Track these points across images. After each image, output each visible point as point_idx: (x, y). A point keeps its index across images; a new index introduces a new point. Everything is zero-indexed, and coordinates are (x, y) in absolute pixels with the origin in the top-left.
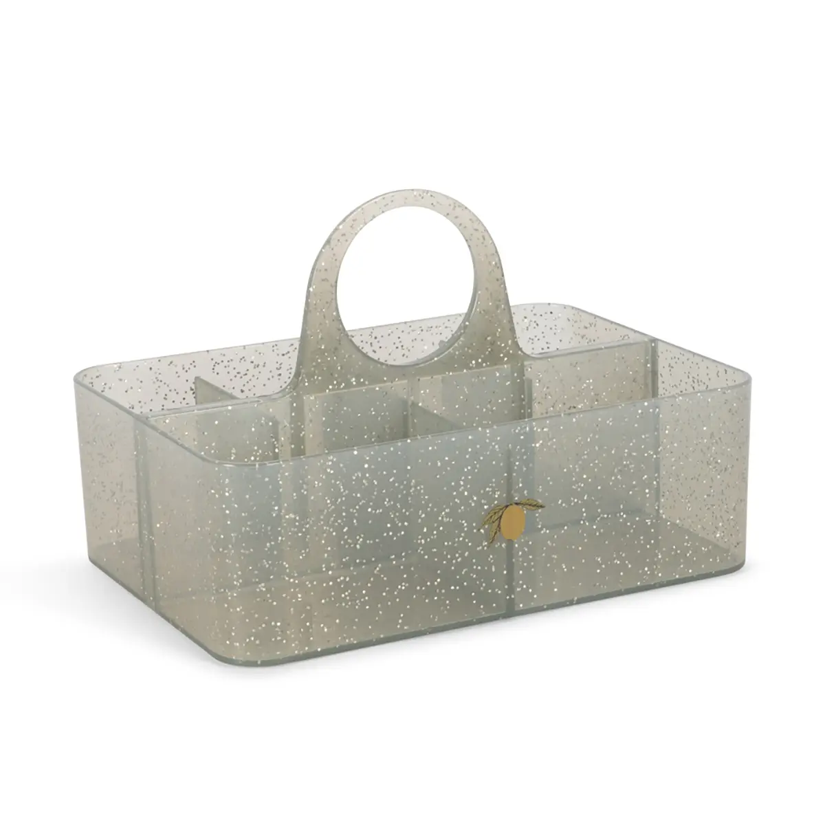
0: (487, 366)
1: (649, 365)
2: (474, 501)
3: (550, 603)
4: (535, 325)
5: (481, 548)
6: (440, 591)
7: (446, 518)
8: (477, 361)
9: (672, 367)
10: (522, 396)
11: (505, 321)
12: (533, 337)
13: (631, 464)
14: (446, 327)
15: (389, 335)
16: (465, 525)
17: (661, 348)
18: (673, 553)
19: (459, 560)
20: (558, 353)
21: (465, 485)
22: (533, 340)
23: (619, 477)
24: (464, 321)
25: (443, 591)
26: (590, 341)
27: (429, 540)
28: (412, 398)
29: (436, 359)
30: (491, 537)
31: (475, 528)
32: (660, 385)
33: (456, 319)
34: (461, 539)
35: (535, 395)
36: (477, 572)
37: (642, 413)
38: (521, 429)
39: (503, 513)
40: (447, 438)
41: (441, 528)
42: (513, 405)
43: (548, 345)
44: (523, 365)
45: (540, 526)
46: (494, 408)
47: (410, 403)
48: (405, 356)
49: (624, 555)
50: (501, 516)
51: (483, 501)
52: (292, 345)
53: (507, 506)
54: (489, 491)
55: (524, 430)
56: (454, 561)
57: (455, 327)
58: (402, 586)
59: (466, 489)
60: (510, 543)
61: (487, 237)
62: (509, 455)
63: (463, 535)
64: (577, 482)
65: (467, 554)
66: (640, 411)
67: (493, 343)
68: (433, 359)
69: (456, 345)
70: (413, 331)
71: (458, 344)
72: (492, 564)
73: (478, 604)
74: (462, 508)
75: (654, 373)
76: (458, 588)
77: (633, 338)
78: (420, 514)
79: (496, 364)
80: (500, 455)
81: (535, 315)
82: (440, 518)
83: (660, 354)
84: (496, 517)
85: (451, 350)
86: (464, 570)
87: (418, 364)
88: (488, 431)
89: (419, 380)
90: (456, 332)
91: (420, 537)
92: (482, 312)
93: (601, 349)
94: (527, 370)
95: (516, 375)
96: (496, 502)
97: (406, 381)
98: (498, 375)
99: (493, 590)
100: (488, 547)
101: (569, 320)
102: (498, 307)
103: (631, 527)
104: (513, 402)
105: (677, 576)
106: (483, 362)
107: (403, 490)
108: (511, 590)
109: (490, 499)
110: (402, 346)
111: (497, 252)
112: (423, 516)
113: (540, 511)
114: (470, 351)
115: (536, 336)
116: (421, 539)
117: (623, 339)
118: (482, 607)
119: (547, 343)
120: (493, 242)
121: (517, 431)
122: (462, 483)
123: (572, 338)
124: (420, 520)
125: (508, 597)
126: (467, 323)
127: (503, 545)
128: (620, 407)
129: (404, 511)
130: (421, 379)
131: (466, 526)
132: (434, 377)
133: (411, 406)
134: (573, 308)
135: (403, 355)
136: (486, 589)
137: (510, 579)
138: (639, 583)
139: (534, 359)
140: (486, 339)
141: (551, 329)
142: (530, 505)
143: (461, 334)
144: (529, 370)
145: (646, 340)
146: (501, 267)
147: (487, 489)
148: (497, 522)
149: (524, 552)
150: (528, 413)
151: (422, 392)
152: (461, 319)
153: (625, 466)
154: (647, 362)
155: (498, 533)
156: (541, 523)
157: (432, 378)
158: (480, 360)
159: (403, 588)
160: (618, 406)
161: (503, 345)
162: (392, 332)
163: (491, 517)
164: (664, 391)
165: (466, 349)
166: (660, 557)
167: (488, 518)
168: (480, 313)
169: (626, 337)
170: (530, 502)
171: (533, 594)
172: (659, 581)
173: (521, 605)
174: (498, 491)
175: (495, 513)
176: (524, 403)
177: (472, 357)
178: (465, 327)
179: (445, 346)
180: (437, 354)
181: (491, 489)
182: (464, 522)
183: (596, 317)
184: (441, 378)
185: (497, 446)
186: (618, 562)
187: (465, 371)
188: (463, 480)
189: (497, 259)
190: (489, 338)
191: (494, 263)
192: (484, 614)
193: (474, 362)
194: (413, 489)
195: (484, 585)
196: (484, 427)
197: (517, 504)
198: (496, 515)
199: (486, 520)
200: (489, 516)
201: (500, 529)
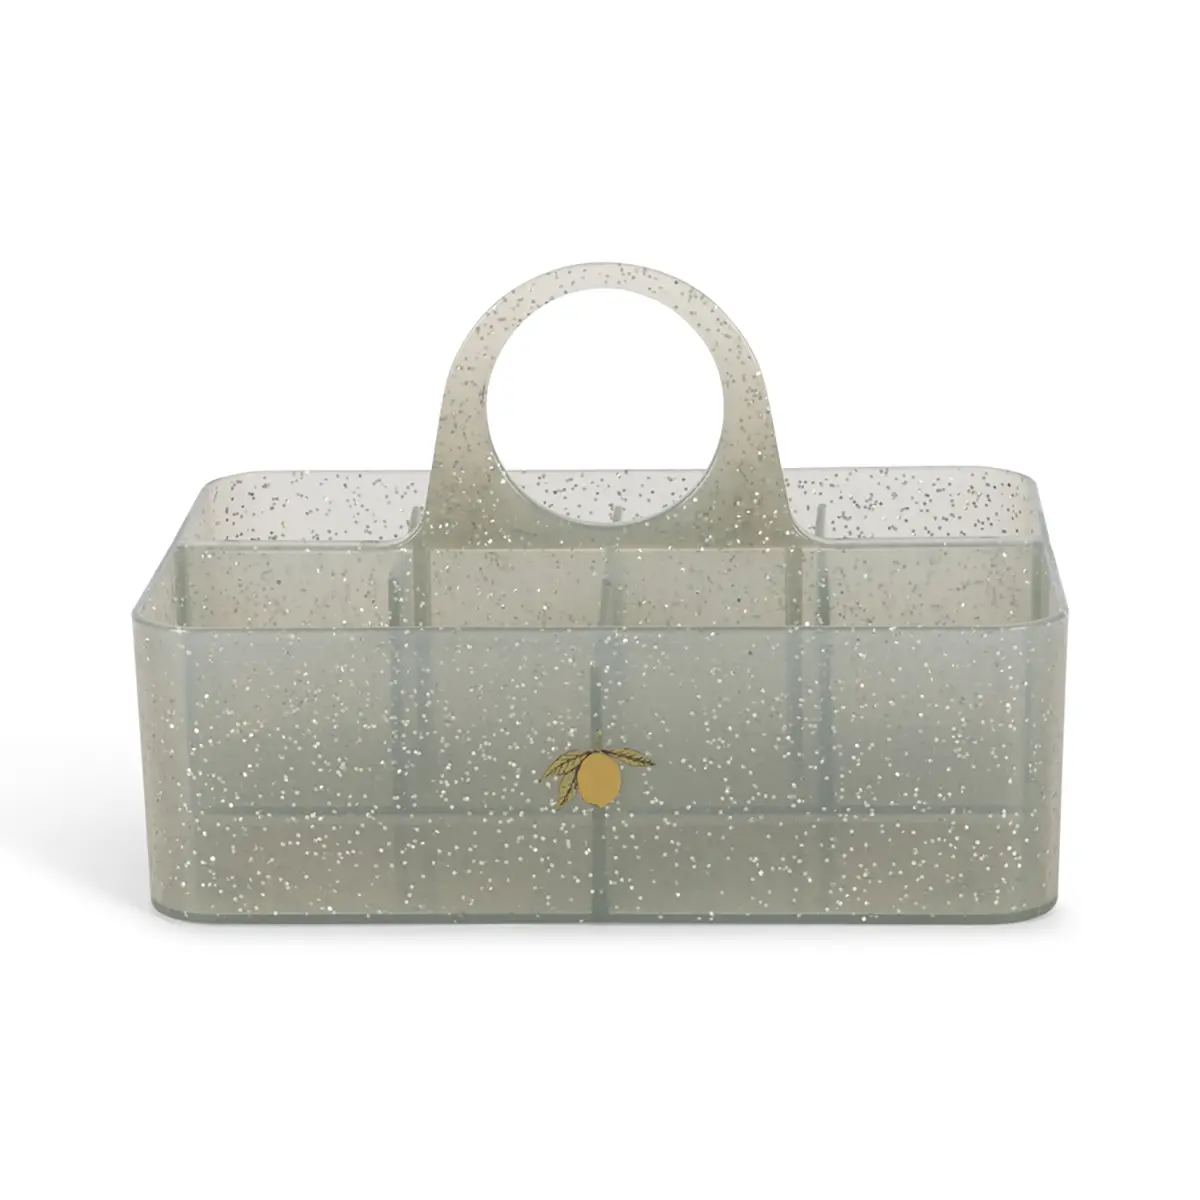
3: (669, 913)
5: (546, 809)
6: (477, 862)
7: (486, 755)
19: (509, 821)
25: (482, 863)
27: (456, 782)
30: (563, 795)
31: (534, 777)
34: (513, 790)
36: (538, 843)
39: (582, 762)
41: (477, 769)
45: (646, 793)
50: (579, 766)
51: (549, 739)
52: (571, 480)
53: (589, 753)
54: (558, 726)
56: (501, 822)
58: (412, 844)
60: (596, 810)
63: (514, 784)
65: (522, 813)
72: (566, 837)
73: (542, 893)
74: (515, 744)
76: (507, 862)
78: (442, 741)
82: (475, 753)
84: (571, 765)
86: (519, 838)
91: (441, 776)
96: (570, 744)
99: (568, 876)
100: (558, 810)
107: (413, 701)
108: (599, 882)
109: (562, 738)
112: (448, 745)
116: (443, 779)
118: (548, 897)
122: (512, 707)
125: (593, 892)
127: (585, 812)
129: (415, 732)
131: (520, 773)
136: (557, 872)
142: (629, 758)
147: (555, 722)
148: (572, 775)
149: (620, 827)
155: (574, 791)
156: (649, 788)
159: (414, 847)
163: (562, 764)
165: (700, 516)
167: (555, 766)
170: (631, 753)
171: (636, 893)
173: (617, 908)
174: (573, 727)
175: (568, 761)
181: (561, 723)
182: (515, 765)
186: (790, 871)
190: (740, 504)
192: (553, 910)
195: (552, 865)
197: (606, 752)
198: (571, 763)
199: (552, 768)
200: (559, 762)
201: (576, 785)
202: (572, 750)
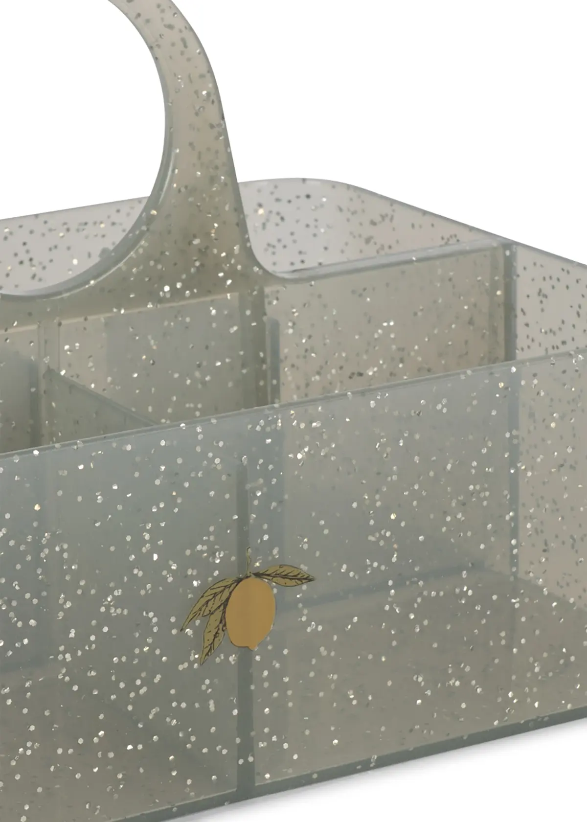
0: (193, 295)
1: (499, 293)
2: (170, 571)
3: (324, 768)
4: (278, 219)
5: (186, 665)
6: (105, 755)
7: (116, 608)
8: (173, 288)
9: (546, 296)
10: (262, 355)
11: (227, 208)
12: (274, 242)
13: (484, 490)
14: (113, 224)
15: (6, 238)
16: (155, 620)
17: (522, 260)
18: (562, 662)
19: (142, 691)
20: (323, 271)
21: (152, 541)
22: (274, 247)
23: (459, 516)
24: (147, 209)
25: (111, 755)
26: (382, 247)
27: (80, 653)
28: (47, 360)
29: (92, 282)
30: (207, 643)
31: (173, 626)
32: (521, 331)
33: (132, 208)
34: (146, 649)
35: (286, 351)
36: (177, 713)
37: (506, 388)
38: (268, 423)
39: (231, 593)
40: (114, 445)
41: (106, 629)
42: (244, 371)
43: (302, 257)
44: (262, 295)
45: (304, 619)
46: (208, 378)
47: (42, 370)
48: (37, 278)
49: (468, 669)
50: (228, 599)
51: (190, 572)
53: (239, 581)
54: (202, 552)
55: (273, 427)
56: (132, 695)
57: (129, 224)
58: (26, 749)
59: (155, 549)
60: (245, 653)
61: (191, 42)
62: (242, 477)
63: (149, 640)
64: (376, 529)
65: (158, 678)
66: (501, 385)
67: (203, 252)
68: (88, 282)
69: (132, 254)
70: (50, 230)
71: (137, 252)
72: (209, 697)
73: (182, 777)
74: (149, 586)
75: (509, 308)
76: (140, 747)
77: (467, 242)
78: (61, 601)
79: (209, 292)
80: (224, 478)
81: (278, 200)
82: (103, 609)
83: (520, 270)
84: (218, 601)
85: (121, 265)
86: (154, 711)
87: (60, 293)
88: (199, 430)
89: (60, 324)
90: (131, 231)
91: (62, 648)
92: (183, 190)
93: (411, 261)
94: (270, 303)
95: (248, 313)
96: (216, 573)
97: (34, 327)
98: (214, 312)
99: (212, 749)
100: (202, 662)
101: (341, 210)
102: (213, 180)
103: (482, 614)
104: (243, 366)
105: (569, 706)
106: (185, 288)
107: (25, 553)
108: (247, 748)
109: (206, 567)
110: (31, 260)
111: (210, 71)
112: (68, 605)
113: (304, 587)
114: (159, 267)
115: (279, 241)
116: (64, 653)
117: (446, 244)
118: (189, 782)
119: (300, 253)
120: (203, 52)
121: (258, 428)
122: (147, 537)
123: (347, 244)
124: (61, 615)
125: (241, 762)
126: (154, 212)
127: (232, 659)
128: (463, 377)
129: (28, 596)
130: (64, 322)
131: (157, 624)
132: (90, 318)
133: (44, 376)
134: (349, 186)
135: (34, 277)
136: (198, 746)
137: (246, 723)
138: (496, 723)
139: (283, 281)
140: (190, 243)
141: (308, 226)
142: (285, 577)
143: (142, 234)
144: (275, 302)
145: (495, 244)
146: (220, 102)
147: (199, 547)
148: (218, 615)
149: (272, 670)
150: (273, 386)
151: (67, 347)
152: (139, 209)
153: (472, 494)
154: (494, 287)
155: (221, 634)
156: (305, 612)
157: (86, 319)
158: (179, 285)
159: (29, 752)
160: (459, 374)
161: (224, 254)
162: (11, 233)
163: (207, 602)
164: (529, 342)
165: (152, 263)
166: (537, 670)
167: (199, 605)
168: (180, 191)
169: (452, 241)
170: (287, 570)
171: (291, 751)
172: (534, 717)
173: (267, 776)
174: (219, 550)
175: (215, 595)
176: (264, 367)
177: (162, 280)
178: (150, 219)
179: (110, 258)
180: (96, 272)
181: (205, 548)
182: (151, 614)
183: (393, 202)
184: (103, 320)
185: (217, 461)
186: (457, 683)
187: (150, 306)
188: (148, 531)
189: (210, 85)
190: (196, 242)
191: (204, 93)
192: (193, 797)
193: (167, 288)
194: (47, 551)
195: (193, 739)
196: (192, 421)
197: (258, 575)
198: (218, 597)
199: (196, 609)
200: (204, 600)
201: (225, 625)
202: (218, 580)
